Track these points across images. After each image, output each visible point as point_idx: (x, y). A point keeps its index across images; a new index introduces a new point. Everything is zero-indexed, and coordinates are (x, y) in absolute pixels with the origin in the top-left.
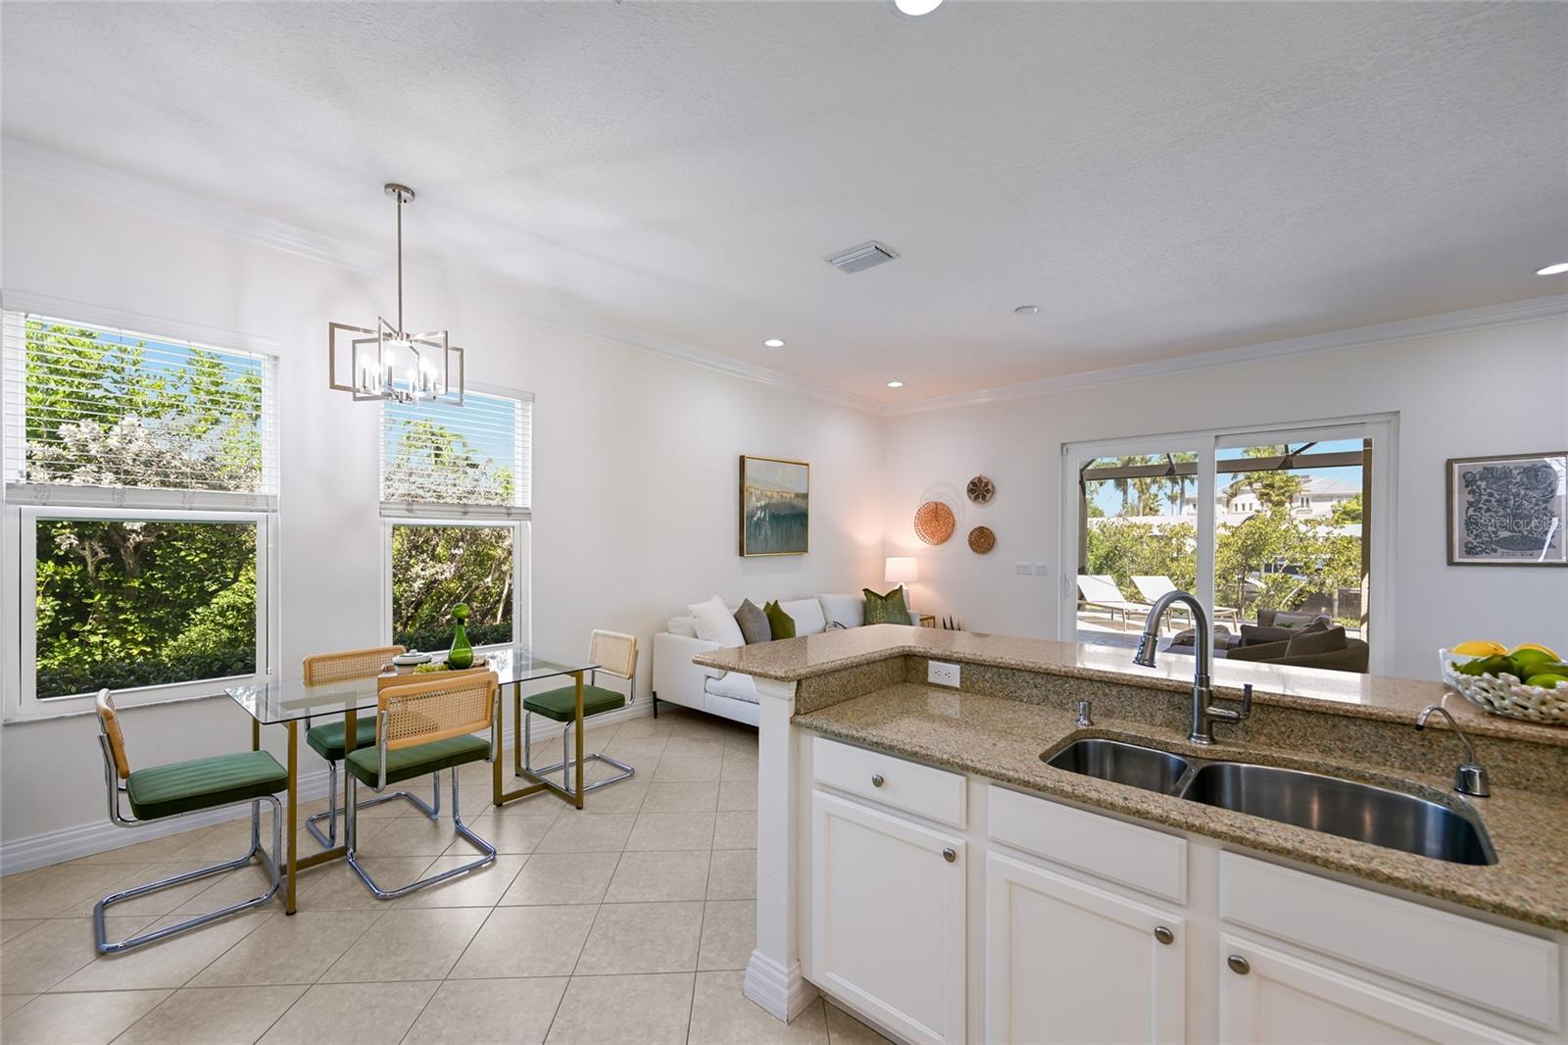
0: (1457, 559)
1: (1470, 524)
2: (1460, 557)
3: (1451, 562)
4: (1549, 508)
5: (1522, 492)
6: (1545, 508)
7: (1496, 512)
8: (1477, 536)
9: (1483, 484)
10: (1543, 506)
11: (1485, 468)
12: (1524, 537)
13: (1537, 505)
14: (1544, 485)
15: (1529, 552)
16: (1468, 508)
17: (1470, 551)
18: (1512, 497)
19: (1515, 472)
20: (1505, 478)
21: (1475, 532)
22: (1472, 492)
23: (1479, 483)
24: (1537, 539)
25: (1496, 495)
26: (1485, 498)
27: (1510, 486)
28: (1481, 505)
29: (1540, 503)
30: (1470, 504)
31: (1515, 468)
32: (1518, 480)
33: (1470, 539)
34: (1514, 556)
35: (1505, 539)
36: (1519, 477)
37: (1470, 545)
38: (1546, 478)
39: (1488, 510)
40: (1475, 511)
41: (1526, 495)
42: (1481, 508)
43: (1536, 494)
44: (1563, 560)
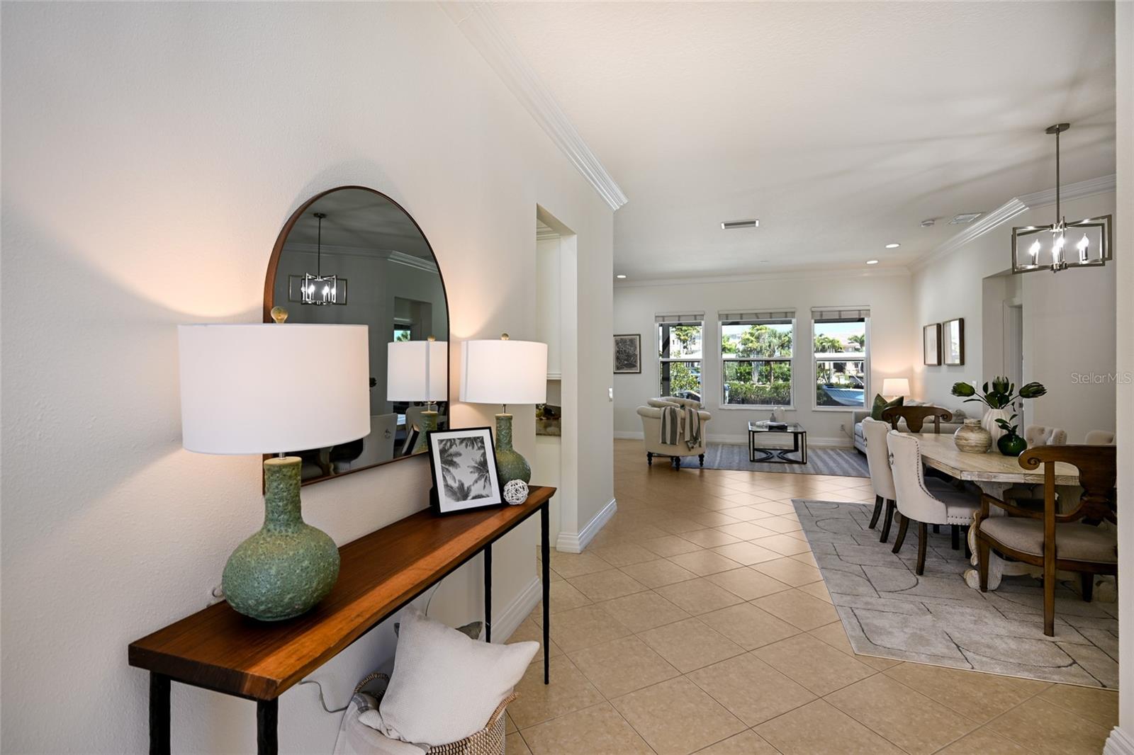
2: (616, 370)
22: (618, 347)
23: (620, 344)
29: (633, 351)
34: (628, 370)
38: (635, 343)
44: (638, 371)
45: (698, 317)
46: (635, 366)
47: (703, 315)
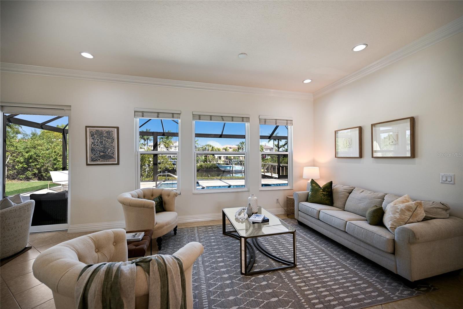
0: (89, 163)
1: (92, 150)
2: (90, 162)
3: (87, 165)
4: (113, 145)
5: (106, 139)
6: (112, 145)
7: (100, 146)
8: (94, 154)
9: (96, 136)
10: (111, 144)
11: (96, 130)
12: (107, 155)
13: (110, 144)
14: (112, 137)
15: (108, 160)
16: (92, 144)
17: (92, 160)
18: (104, 141)
19: (104, 132)
20: (102, 134)
21: (94, 153)
22: (93, 139)
23: (95, 135)
24: (110, 155)
25: (99, 140)
26: (96, 141)
27: (103, 137)
28: (95, 143)
29: (111, 143)
30: (93, 143)
31: (104, 131)
32: (105, 135)
33: (93, 156)
34: (104, 161)
35: (102, 155)
36: (105, 134)
37: (92, 158)
38: (112, 135)
39: (97, 145)
40: (94, 145)
41: (107, 141)
42: (95, 145)
43: (110, 140)
44: (116, 163)
45: (175, 115)
46: (112, 158)
47: (180, 114)
